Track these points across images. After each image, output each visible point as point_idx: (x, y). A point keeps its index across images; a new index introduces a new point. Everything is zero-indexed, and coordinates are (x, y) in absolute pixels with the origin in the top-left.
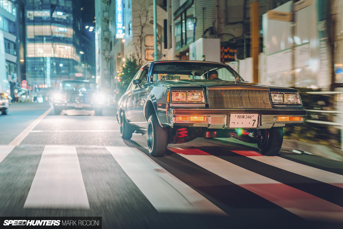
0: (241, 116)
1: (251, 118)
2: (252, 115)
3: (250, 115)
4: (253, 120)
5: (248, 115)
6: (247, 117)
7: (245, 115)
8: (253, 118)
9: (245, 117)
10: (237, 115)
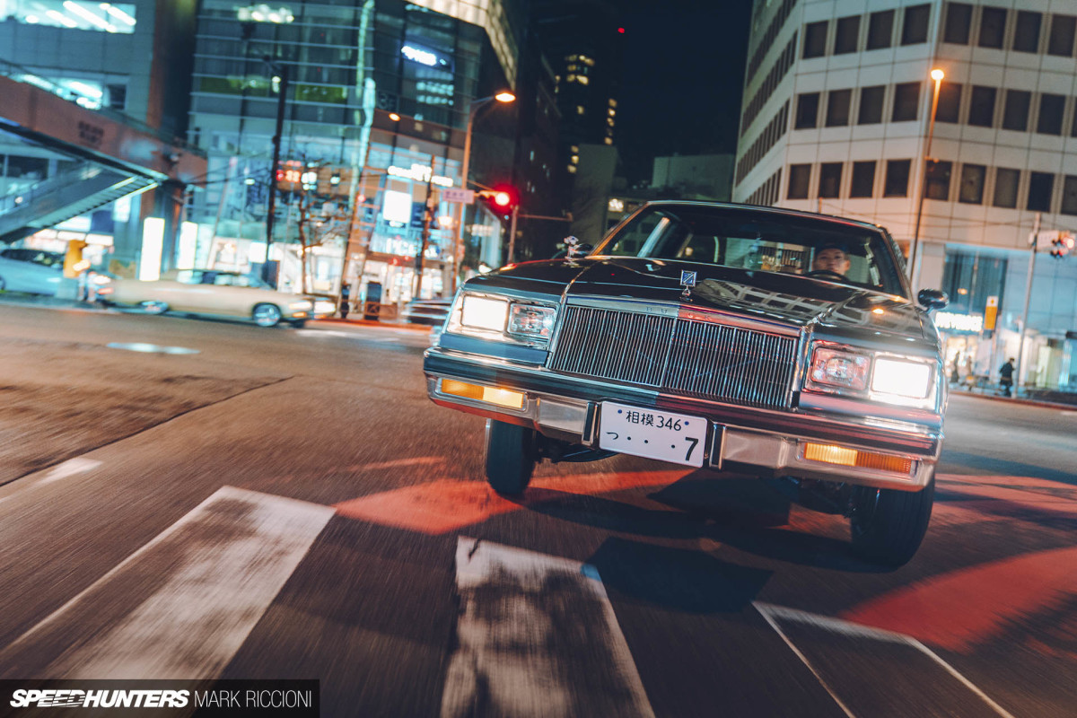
0: (641, 418)
1: (677, 427)
2: (684, 418)
3: (675, 417)
4: (687, 439)
5: (667, 415)
6: (665, 423)
7: (655, 413)
8: (687, 431)
9: (657, 421)
10: (626, 408)
